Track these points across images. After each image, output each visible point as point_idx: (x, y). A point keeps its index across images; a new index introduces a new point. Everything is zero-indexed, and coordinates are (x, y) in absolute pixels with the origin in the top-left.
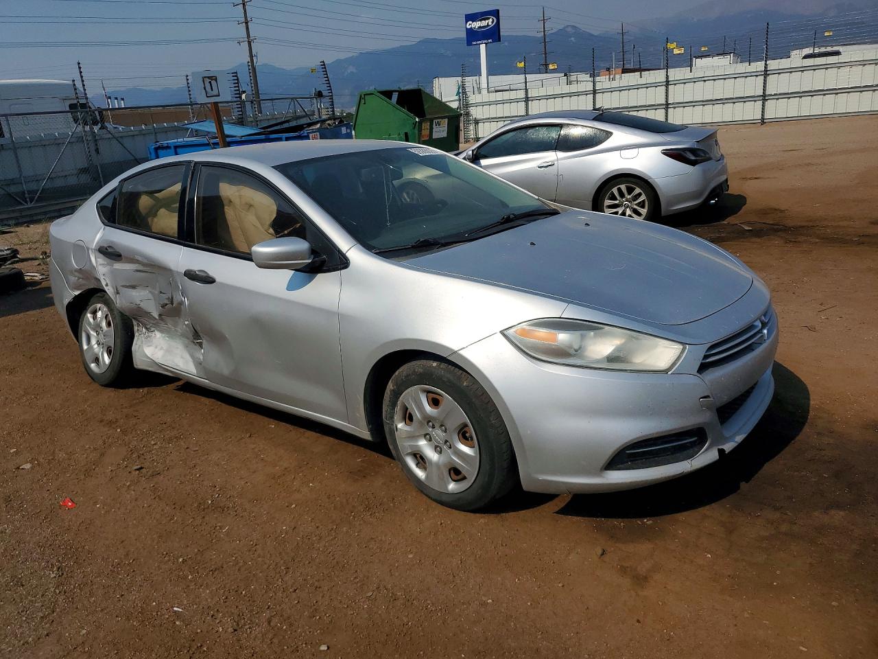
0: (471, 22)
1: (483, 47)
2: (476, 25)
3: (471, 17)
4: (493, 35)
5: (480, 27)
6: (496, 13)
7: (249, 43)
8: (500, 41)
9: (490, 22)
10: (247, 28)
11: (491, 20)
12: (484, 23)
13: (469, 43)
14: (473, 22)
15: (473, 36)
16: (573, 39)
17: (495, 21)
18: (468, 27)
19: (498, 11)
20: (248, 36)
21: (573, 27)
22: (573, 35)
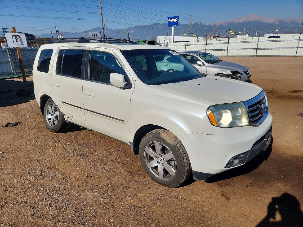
3: (170, 18)
6: (178, 17)
8: (178, 26)
16: (199, 26)
21: (200, 22)
22: (199, 25)
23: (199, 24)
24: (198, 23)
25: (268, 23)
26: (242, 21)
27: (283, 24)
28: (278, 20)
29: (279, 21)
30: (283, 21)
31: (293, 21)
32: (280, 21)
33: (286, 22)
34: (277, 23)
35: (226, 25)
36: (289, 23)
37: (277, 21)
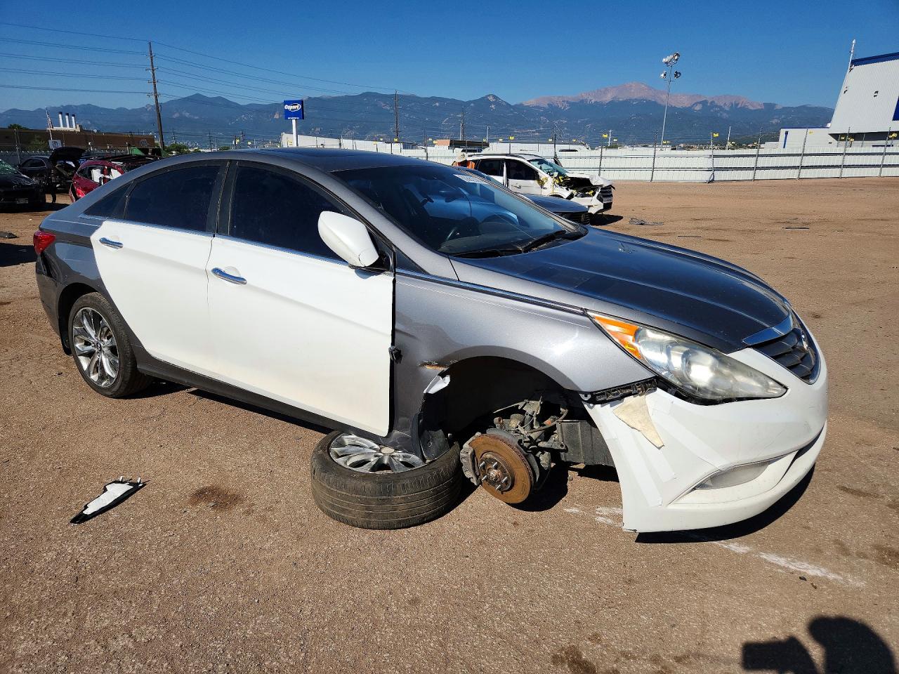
1: (294, 121)
2: (290, 108)
5: (292, 109)
6: (301, 102)
7: (156, 97)
9: (298, 107)
10: (156, 86)
12: (294, 107)
13: (286, 118)
14: (288, 105)
15: (288, 114)
17: (301, 107)
18: (285, 108)
19: (302, 101)
20: (156, 92)
21: (494, 97)
22: (494, 103)
23: (494, 100)
24: (491, 99)
25: (675, 107)
26: (608, 98)
27: (712, 111)
28: (699, 100)
29: (700, 103)
30: (712, 102)
31: (738, 104)
32: (704, 103)
33: (720, 107)
34: (698, 108)
35: (565, 108)
36: (727, 108)
37: (696, 104)
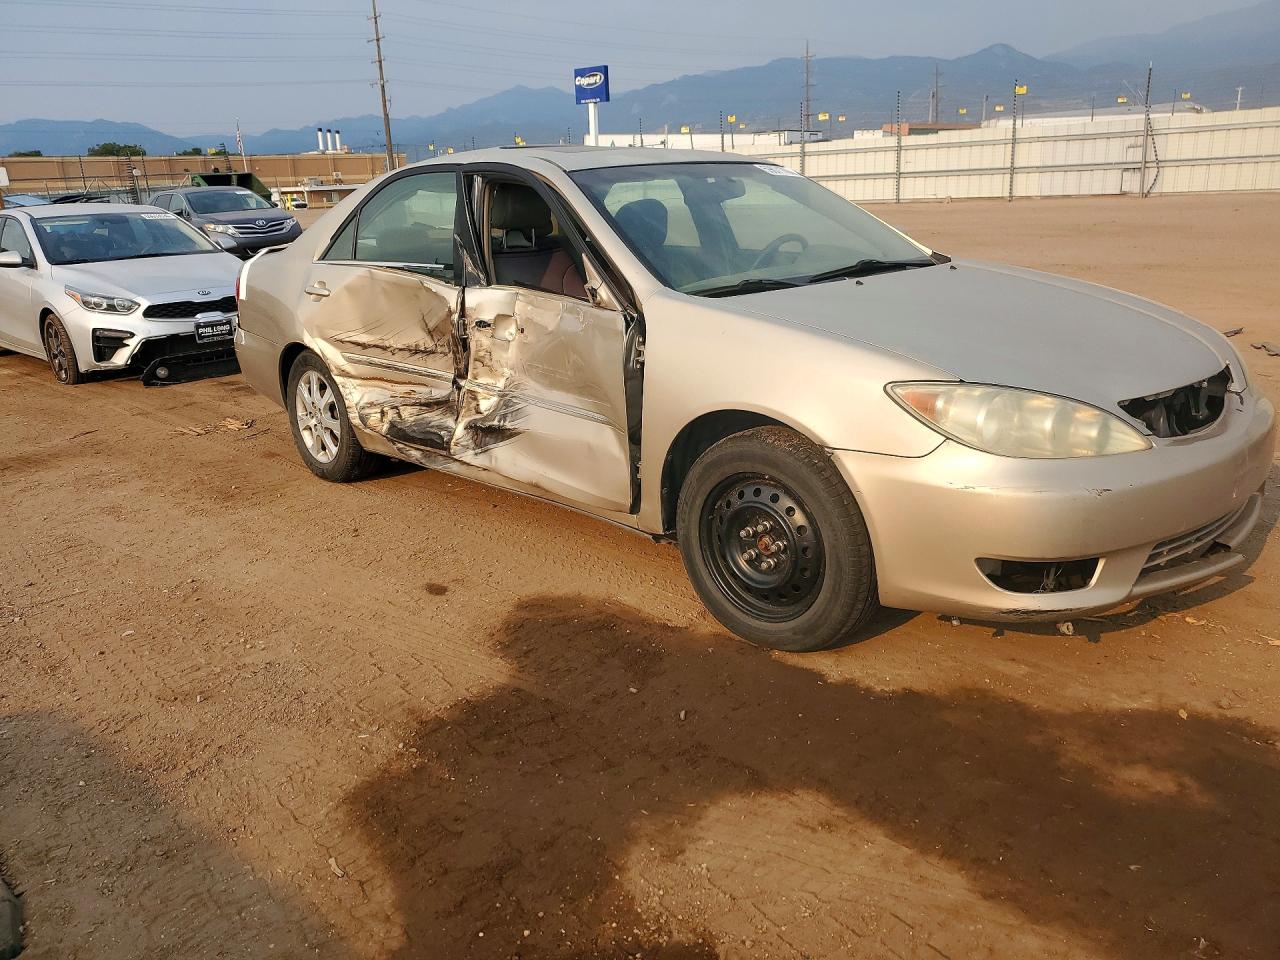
0: (579, 78)
1: (591, 106)
2: (584, 81)
3: (580, 73)
4: (602, 93)
5: (589, 85)
8: (608, 100)
9: (598, 79)
10: (381, 67)
11: (598, 77)
12: (592, 80)
13: (578, 102)
14: (582, 77)
15: (582, 94)
17: (603, 78)
18: (577, 83)
19: (606, 68)
20: (382, 78)
